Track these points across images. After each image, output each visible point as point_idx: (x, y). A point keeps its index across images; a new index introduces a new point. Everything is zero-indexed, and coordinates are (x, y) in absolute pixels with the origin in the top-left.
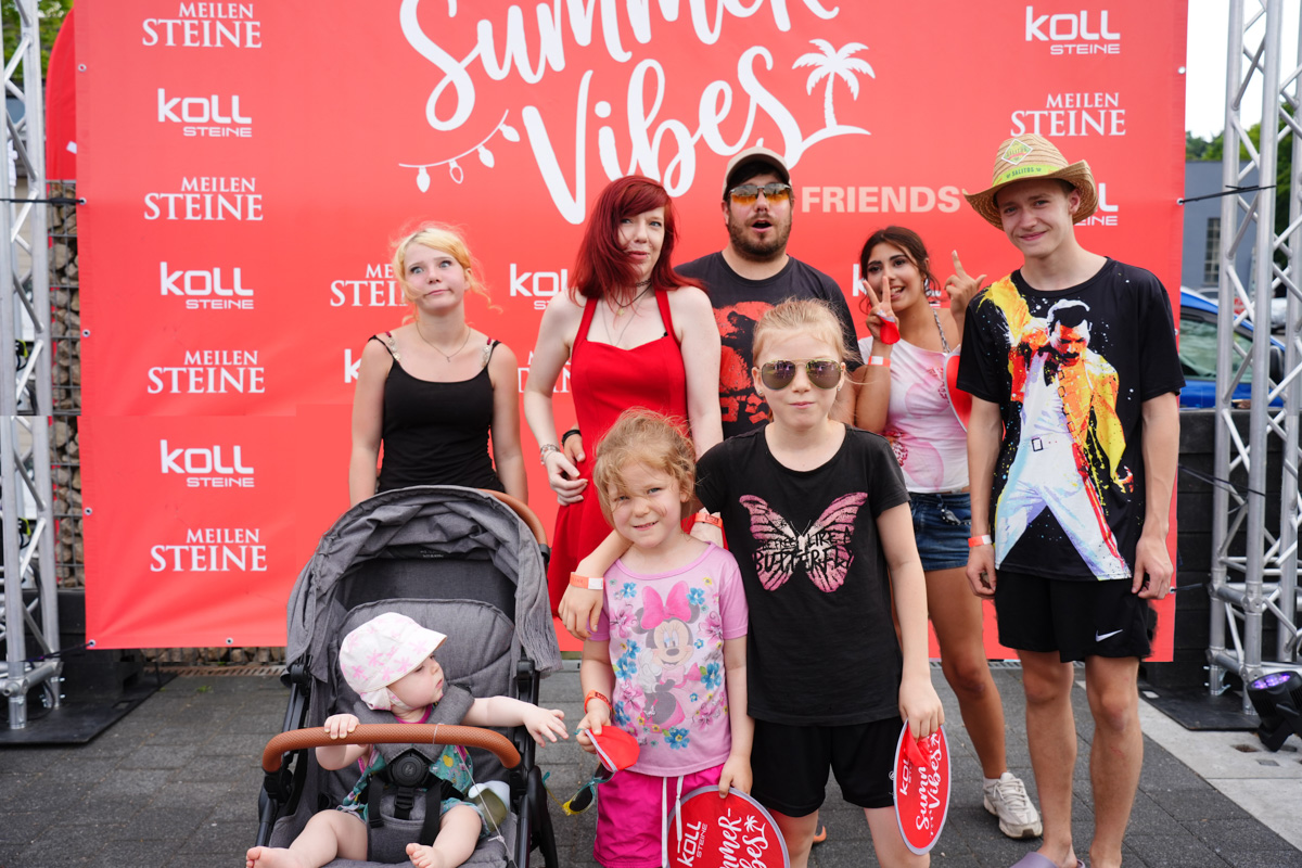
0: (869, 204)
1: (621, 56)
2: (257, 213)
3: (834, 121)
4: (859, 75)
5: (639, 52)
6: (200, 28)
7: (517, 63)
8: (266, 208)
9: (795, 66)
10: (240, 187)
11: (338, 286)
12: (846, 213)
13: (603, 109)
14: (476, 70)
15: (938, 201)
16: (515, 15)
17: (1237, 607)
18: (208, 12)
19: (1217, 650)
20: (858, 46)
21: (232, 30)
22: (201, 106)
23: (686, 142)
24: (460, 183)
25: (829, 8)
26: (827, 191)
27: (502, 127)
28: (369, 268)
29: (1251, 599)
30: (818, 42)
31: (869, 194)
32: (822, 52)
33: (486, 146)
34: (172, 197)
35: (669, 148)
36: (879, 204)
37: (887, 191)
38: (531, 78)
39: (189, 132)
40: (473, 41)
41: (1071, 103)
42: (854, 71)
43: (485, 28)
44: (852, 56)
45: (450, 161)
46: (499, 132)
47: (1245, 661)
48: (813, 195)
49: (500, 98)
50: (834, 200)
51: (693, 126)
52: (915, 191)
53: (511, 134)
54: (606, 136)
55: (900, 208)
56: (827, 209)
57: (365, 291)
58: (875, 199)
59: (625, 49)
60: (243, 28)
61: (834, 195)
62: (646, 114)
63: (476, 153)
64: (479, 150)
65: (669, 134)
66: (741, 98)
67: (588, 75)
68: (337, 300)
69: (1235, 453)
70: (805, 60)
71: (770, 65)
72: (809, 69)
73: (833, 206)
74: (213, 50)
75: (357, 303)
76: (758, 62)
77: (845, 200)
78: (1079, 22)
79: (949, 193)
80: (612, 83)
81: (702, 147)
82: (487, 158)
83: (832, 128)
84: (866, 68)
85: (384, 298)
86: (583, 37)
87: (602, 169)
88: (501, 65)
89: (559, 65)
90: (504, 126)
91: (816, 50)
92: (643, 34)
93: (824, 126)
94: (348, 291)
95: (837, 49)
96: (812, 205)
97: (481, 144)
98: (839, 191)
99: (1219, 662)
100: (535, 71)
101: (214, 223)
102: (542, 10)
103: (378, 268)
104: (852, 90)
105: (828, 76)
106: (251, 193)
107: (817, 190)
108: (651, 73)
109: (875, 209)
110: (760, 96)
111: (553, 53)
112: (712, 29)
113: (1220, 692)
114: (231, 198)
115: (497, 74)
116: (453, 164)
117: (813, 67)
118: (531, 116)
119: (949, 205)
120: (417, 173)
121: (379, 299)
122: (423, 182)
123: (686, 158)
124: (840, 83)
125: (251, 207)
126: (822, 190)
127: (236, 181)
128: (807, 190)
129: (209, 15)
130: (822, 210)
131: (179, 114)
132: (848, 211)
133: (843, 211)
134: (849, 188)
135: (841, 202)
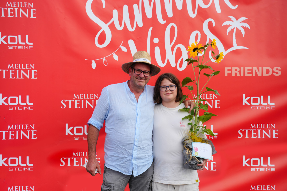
0: (248, 73)
1: (162, 22)
2: (35, 76)
3: (236, 45)
4: (245, 28)
5: (168, 20)
6: (14, 11)
7: (126, 24)
8: (38, 74)
9: (222, 26)
10: (29, 67)
11: (64, 102)
12: (240, 76)
13: (156, 40)
14: (112, 27)
15: (273, 72)
16: (126, 8)
18: (17, 5)
20: (244, 18)
21: (26, 12)
22: (14, 38)
23: (185, 52)
24: (106, 66)
25: (235, 6)
26: (234, 69)
28: (75, 95)
30: (231, 17)
31: (248, 70)
32: (232, 21)
33: (116, 53)
34: (4, 71)
35: (179, 54)
36: (252, 73)
37: (255, 69)
38: (131, 30)
39: (10, 48)
40: (111, 17)
42: (243, 27)
43: (115, 13)
44: (242, 22)
45: (103, 58)
46: (120, 48)
48: (228, 70)
49: (120, 36)
50: (236, 72)
52: (265, 69)
53: (124, 49)
54: (157, 50)
55: (260, 74)
56: (233, 75)
57: (73, 103)
58: (250, 71)
59: (164, 20)
60: (30, 11)
61: (236, 70)
62: (171, 42)
63: (112, 56)
64: (113, 55)
65: (179, 49)
66: (204, 36)
67: (151, 28)
68: (63, 106)
70: (226, 23)
71: (214, 25)
72: (227, 26)
73: (236, 74)
74: (19, 18)
75: (70, 107)
76: (210, 24)
77: (240, 72)
79: (277, 69)
80: (159, 31)
82: (116, 57)
83: (236, 47)
84: (247, 26)
85: (80, 106)
86: (149, 15)
87: (156, 61)
88: (121, 25)
89: (141, 25)
90: (122, 46)
91: (230, 20)
92: (170, 14)
93: (233, 46)
94: (67, 103)
95: (237, 20)
96: (228, 73)
97: (114, 53)
98: (238, 69)
100: (132, 28)
101: (20, 80)
102: (135, 6)
103: (78, 95)
104: (242, 34)
105: (234, 29)
106: (33, 69)
107: (230, 68)
108: (173, 28)
109: (251, 75)
110: (210, 36)
111: (139, 21)
112: (194, 13)
114: (26, 71)
115: (119, 28)
116: (104, 60)
117: (229, 26)
118: (131, 43)
119: (277, 73)
120: (92, 63)
121: (78, 106)
122: (94, 65)
124: (238, 31)
125: (33, 74)
126: (232, 68)
127: (27, 65)
128: (226, 69)
129: (17, 6)
130: (232, 75)
131: (7, 42)
132: (241, 75)
133: (239, 75)
134: (241, 68)
135: (239, 73)
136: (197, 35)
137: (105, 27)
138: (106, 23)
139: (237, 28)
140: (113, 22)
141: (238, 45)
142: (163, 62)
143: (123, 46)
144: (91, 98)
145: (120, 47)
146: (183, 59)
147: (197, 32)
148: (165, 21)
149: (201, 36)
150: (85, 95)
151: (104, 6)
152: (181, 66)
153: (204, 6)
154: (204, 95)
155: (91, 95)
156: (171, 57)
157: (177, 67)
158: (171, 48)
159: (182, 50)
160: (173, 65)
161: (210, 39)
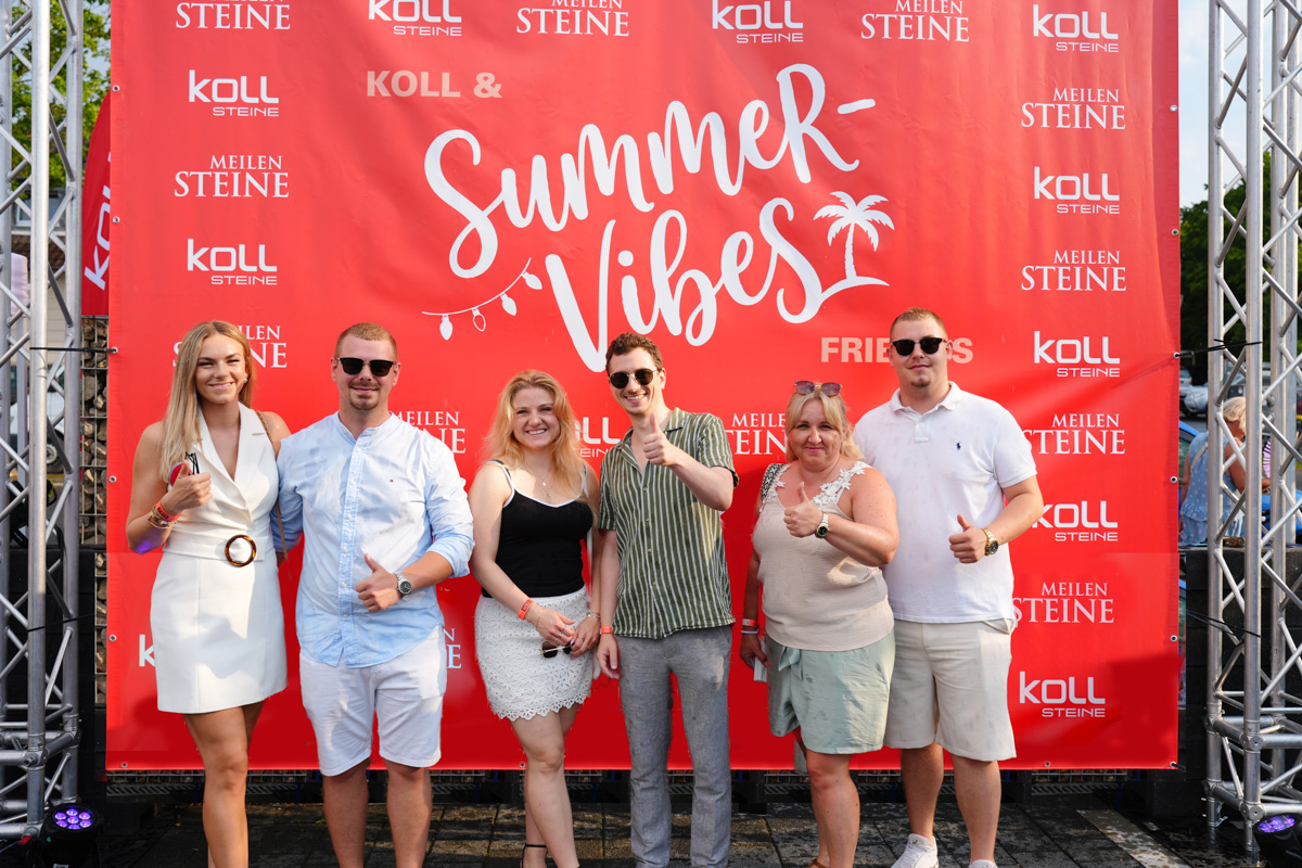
0: (886, 354)
1: (644, 206)
2: (281, 360)
3: (854, 273)
4: (878, 225)
5: (661, 202)
6: (230, 179)
7: (541, 211)
8: (290, 355)
9: (816, 218)
10: (265, 335)
12: (864, 364)
13: (626, 258)
14: (499, 218)
15: (953, 351)
16: (539, 164)
17: (1234, 741)
18: (238, 164)
19: (1214, 782)
20: (878, 199)
21: (261, 182)
22: (228, 255)
23: (708, 292)
24: (482, 331)
25: (850, 162)
26: (846, 341)
27: (525, 275)
29: (1250, 738)
30: (838, 194)
31: (886, 345)
32: (842, 204)
33: (509, 294)
35: (691, 298)
38: (554, 226)
39: (216, 281)
40: (497, 190)
41: (1076, 260)
42: (873, 223)
43: (508, 177)
44: (872, 208)
45: (472, 309)
46: (522, 280)
47: (1245, 797)
48: (831, 345)
49: (524, 246)
50: (852, 350)
51: (714, 276)
53: (533, 282)
54: (629, 285)
56: (845, 359)
59: (648, 201)
60: (272, 179)
61: (852, 345)
62: (668, 264)
63: (499, 301)
64: (502, 298)
65: (691, 283)
66: (763, 249)
67: (611, 224)
69: (1227, 590)
70: (826, 211)
71: (791, 217)
72: (829, 221)
73: (851, 356)
74: (241, 199)
76: (779, 214)
77: (863, 350)
78: (1082, 183)
79: (962, 345)
80: (634, 233)
81: (723, 297)
82: (510, 306)
83: (852, 280)
84: (886, 220)
86: (607, 187)
88: (524, 214)
89: (582, 213)
90: (527, 274)
91: (838, 202)
92: (666, 185)
93: (845, 278)
95: (857, 202)
96: (830, 355)
97: (503, 292)
98: (858, 342)
99: (1217, 794)
100: (558, 221)
102: (566, 160)
103: (401, 415)
104: (872, 241)
105: (848, 227)
106: (277, 341)
107: (836, 340)
108: (673, 223)
111: (577, 203)
112: (734, 182)
113: (1218, 824)
114: (256, 346)
115: (520, 221)
116: (476, 313)
117: (834, 219)
118: (554, 264)
119: (963, 356)
120: (441, 321)
122: (446, 329)
123: (708, 307)
124: (860, 235)
125: (276, 354)
126: (840, 340)
127: (261, 329)
128: (825, 341)
129: (239, 166)
130: (840, 359)
131: (207, 264)
132: (867, 361)
133: (861, 361)
134: (867, 339)
135: (859, 353)
136: (743, 245)
137: (478, 220)
138: (483, 208)
139: (856, 225)
140: (502, 205)
141: (858, 275)
142: (647, 321)
143: (530, 273)
144: (437, 423)
145: (522, 275)
146: (701, 312)
147: (744, 235)
148: (652, 205)
149: (754, 246)
150: (419, 413)
151: (477, 160)
152: (696, 333)
153: (761, 164)
154: (763, 415)
155: (437, 413)
156: (667, 306)
157: (687, 334)
158: (670, 279)
159: (699, 287)
160: (675, 328)
161: (779, 255)
